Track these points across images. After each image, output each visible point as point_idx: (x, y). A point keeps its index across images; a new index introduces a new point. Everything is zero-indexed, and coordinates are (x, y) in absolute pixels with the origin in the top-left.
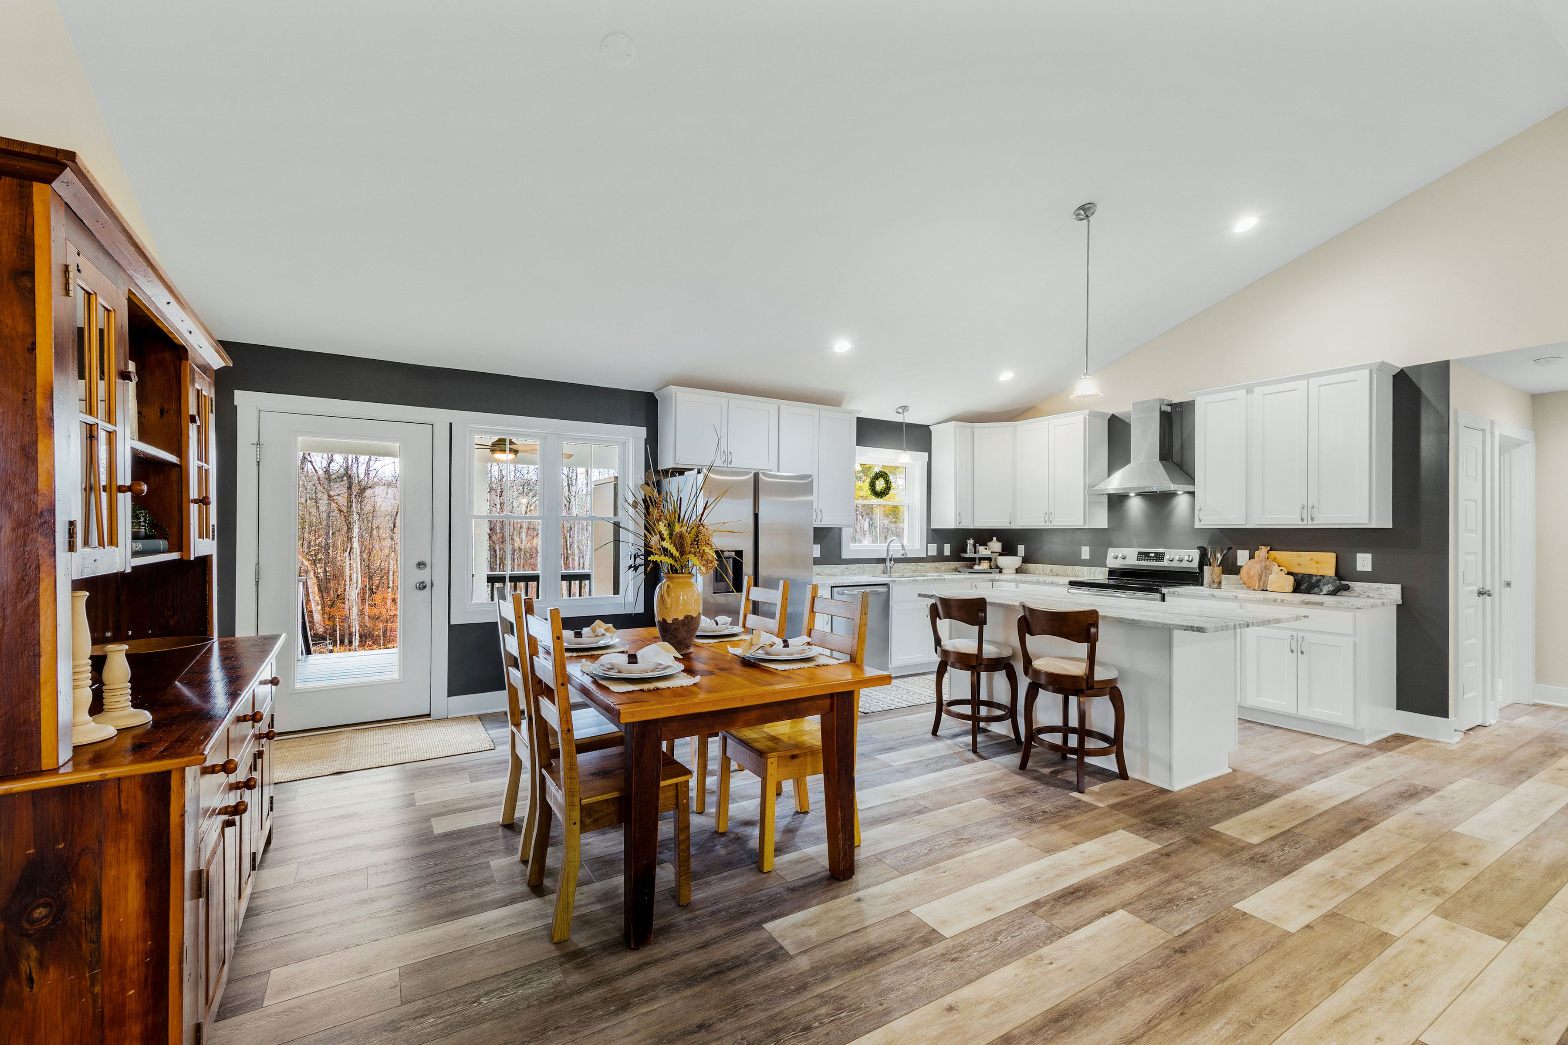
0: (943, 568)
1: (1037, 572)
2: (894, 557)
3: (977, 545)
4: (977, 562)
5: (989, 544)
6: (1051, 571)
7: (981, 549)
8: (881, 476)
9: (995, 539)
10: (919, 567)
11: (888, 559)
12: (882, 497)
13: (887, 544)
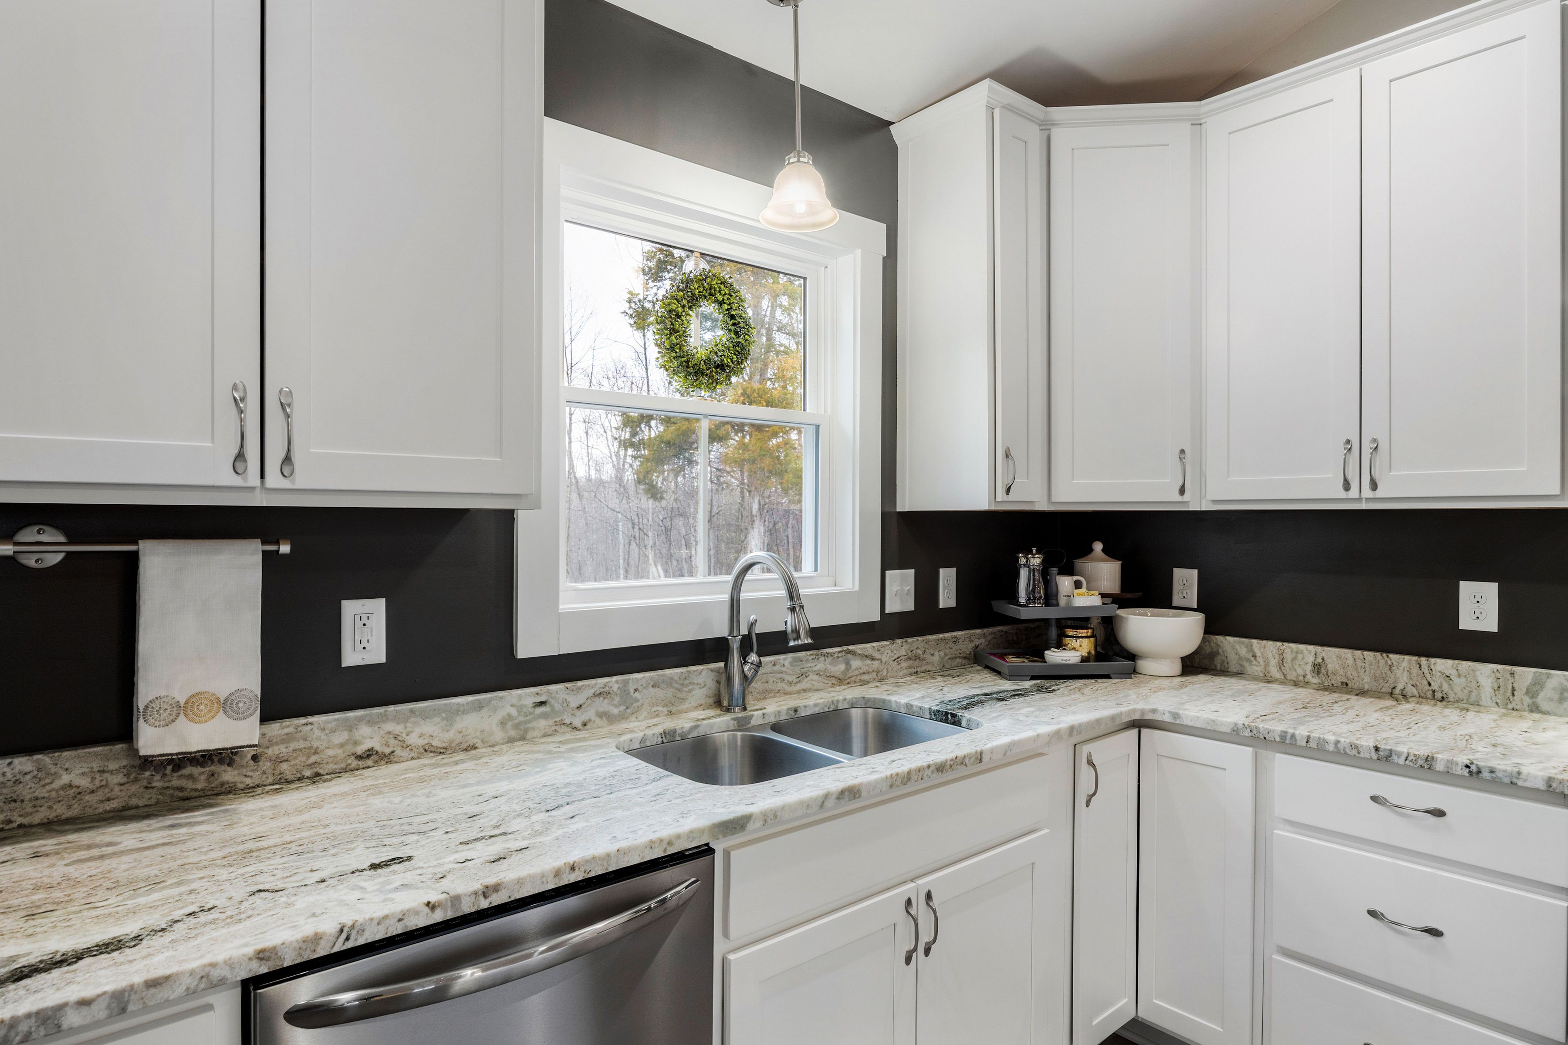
0: (936, 658)
1: (1256, 669)
2: (759, 629)
3: (1055, 570)
4: (1053, 633)
5: (1080, 563)
6: (1317, 668)
7: (1065, 583)
8: (710, 294)
9: (1098, 547)
10: (856, 663)
11: (735, 645)
12: (713, 383)
13: (730, 578)
